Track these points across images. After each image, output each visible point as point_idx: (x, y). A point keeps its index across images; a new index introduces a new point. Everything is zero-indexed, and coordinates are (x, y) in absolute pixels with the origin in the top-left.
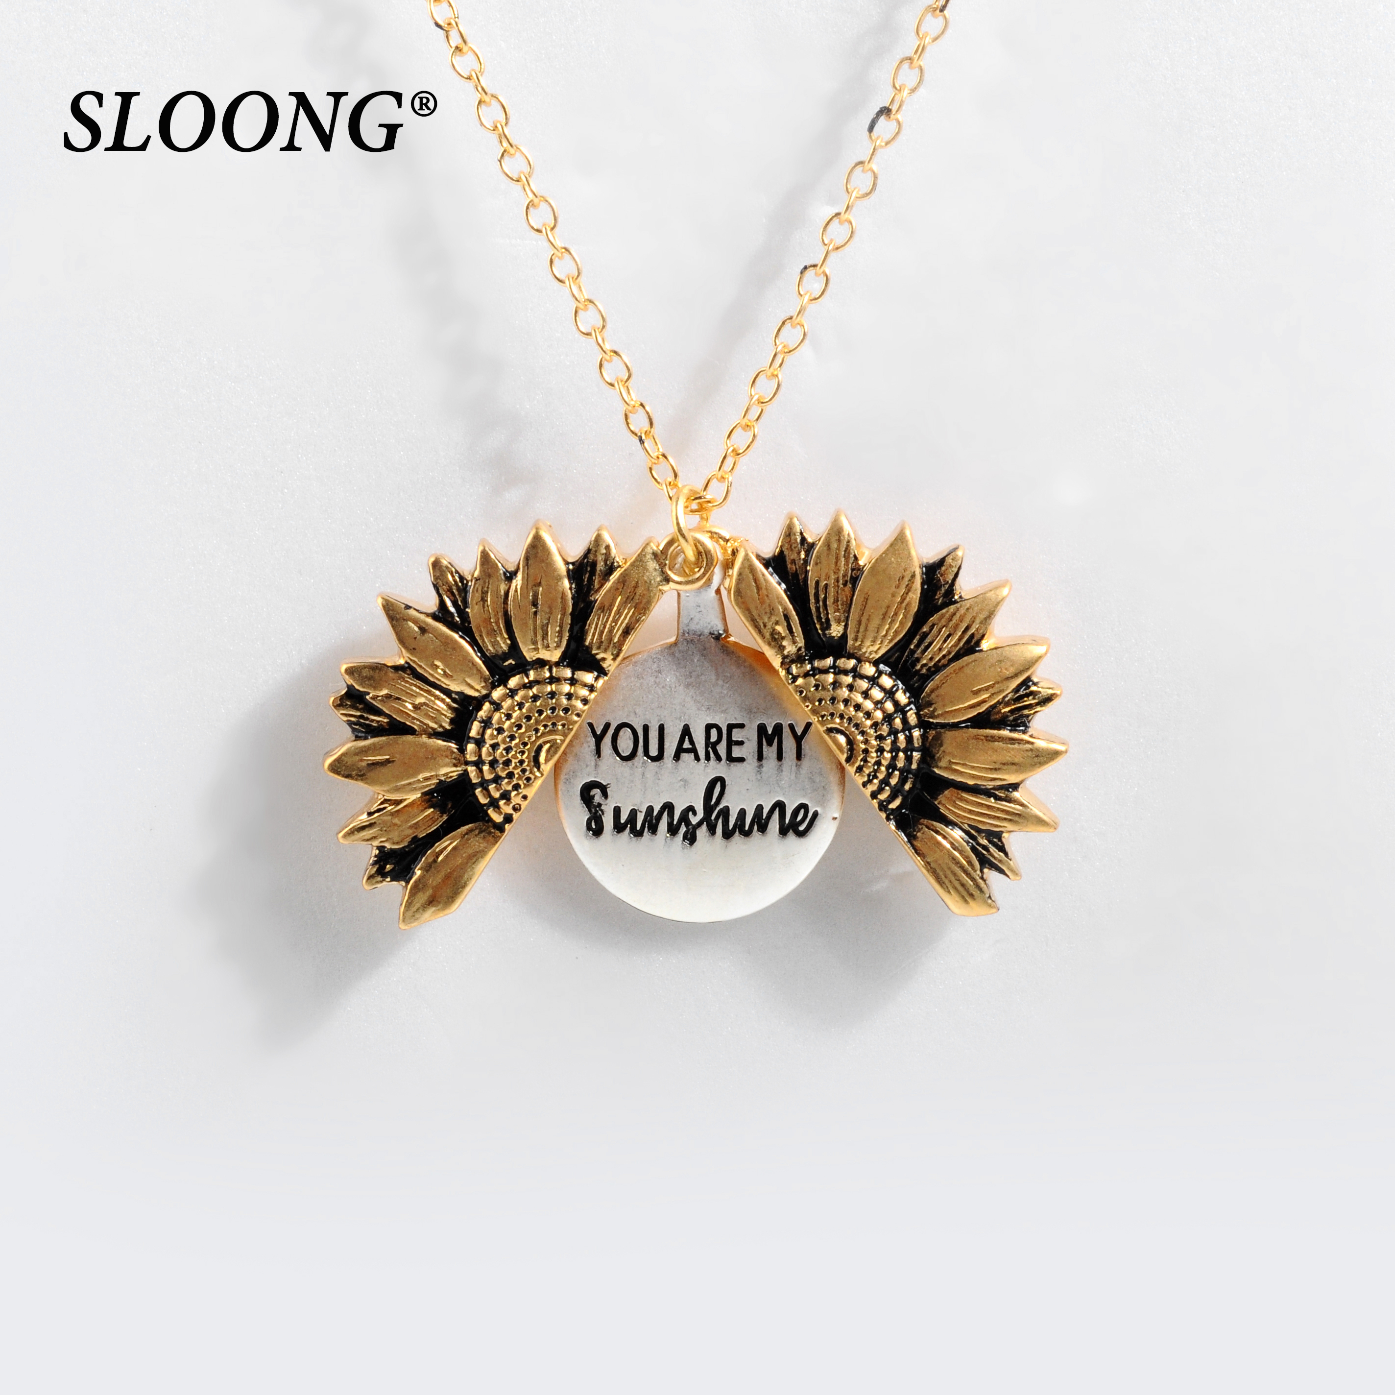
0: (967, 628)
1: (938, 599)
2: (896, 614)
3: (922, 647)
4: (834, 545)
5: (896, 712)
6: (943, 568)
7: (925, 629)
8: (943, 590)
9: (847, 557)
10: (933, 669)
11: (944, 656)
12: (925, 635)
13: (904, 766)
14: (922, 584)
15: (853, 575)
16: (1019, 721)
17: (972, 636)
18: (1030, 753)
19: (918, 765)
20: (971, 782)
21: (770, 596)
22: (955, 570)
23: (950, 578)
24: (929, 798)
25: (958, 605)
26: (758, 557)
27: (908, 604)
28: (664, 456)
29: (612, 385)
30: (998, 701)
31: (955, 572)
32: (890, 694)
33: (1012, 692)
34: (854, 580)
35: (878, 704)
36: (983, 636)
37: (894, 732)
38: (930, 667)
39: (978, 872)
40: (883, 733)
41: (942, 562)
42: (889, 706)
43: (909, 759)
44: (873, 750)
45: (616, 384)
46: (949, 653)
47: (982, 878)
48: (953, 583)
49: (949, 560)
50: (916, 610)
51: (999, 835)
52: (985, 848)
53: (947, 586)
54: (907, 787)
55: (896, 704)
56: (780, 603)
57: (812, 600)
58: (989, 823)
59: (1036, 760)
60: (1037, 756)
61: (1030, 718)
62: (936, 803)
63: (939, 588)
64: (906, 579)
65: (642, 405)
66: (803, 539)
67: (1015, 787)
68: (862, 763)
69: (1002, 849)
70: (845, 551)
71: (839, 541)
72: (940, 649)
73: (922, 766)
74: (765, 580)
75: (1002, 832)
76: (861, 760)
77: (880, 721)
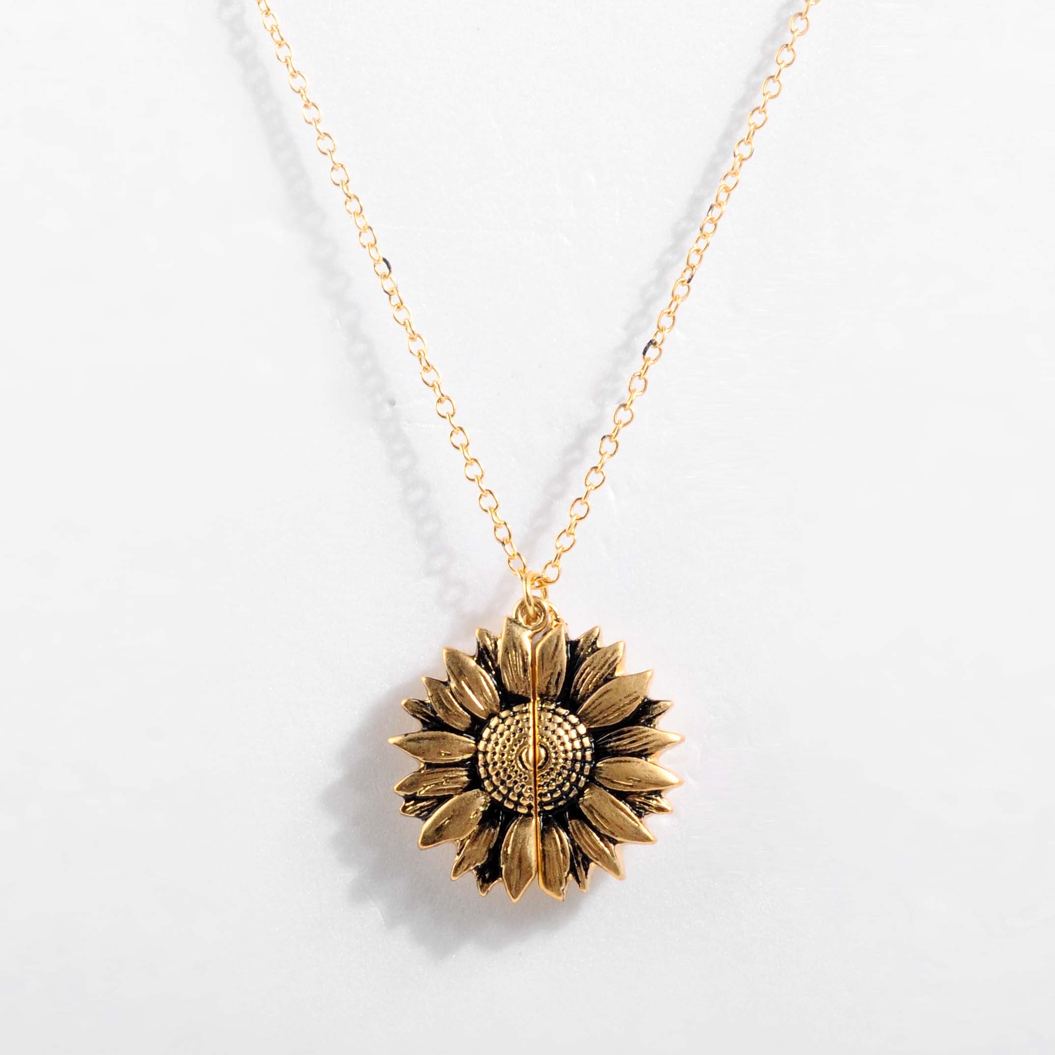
0: (646, 744)
1: (642, 719)
2: (614, 712)
3: (618, 737)
4: (609, 655)
5: (580, 761)
6: (655, 706)
7: (625, 729)
8: (647, 717)
9: (610, 666)
10: (614, 752)
11: (625, 750)
12: (623, 733)
13: (566, 791)
14: (639, 706)
15: (608, 677)
16: (640, 812)
17: (646, 750)
18: (633, 829)
19: (574, 796)
20: (594, 824)
21: (558, 658)
22: (661, 711)
23: (656, 712)
24: (568, 817)
25: (650, 729)
26: (566, 635)
27: (625, 711)
28: (518, 554)
29: (486, 511)
30: (637, 792)
31: (660, 712)
32: (584, 749)
33: (646, 792)
34: (607, 680)
35: (574, 749)
36: (652, 754)
37: (573, 770)
38: (614, 750)
39: (566, 873)
40: (567, 766)
41: (657, 702)
42: (579, 755)
43: (571, 790)
44: (556, 772)
45: (489, 511)
46: (629, 750)
47: (566, 878)
48: (655, 717)
49: (661, 704)
50: (627, 716)
51: (589, 861)
52: (578, 863)
53: (651, 716)
54: (561, 803)
55: (584, 757)
56: (561, 665)
57: (578, 675)
58: (588, 851)
59: (635, 835)
60: (636, 833)
61: (647, 813)
62: (569, 822)
63: (648, 714)
64: (632, 698)
65: (505, 524)
66: (594, 643)
67: (615, 842)
68: (546, 774)
69: (586, 870)
70: (612, 662)
71: (613, 654)
72: (625, 745)
73: (575, 798)
74: (562, 648)
75: (592, 861)
76: (547, 773)
77: (569, 759)
